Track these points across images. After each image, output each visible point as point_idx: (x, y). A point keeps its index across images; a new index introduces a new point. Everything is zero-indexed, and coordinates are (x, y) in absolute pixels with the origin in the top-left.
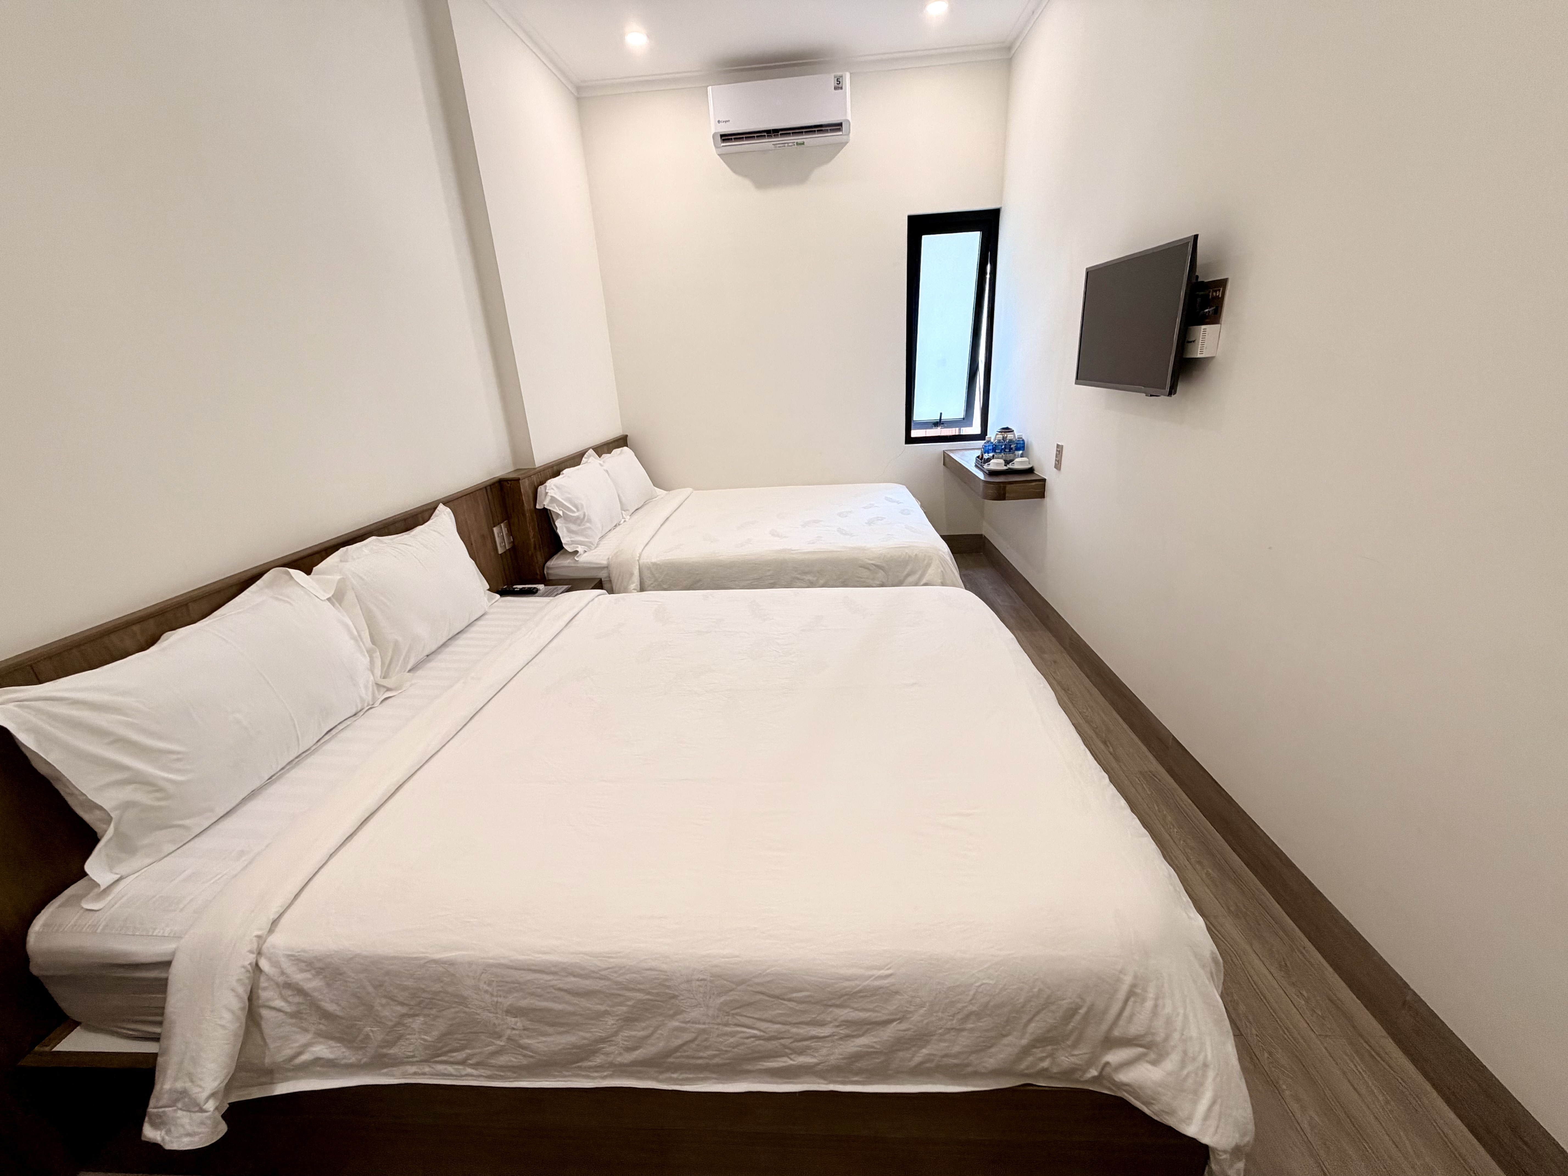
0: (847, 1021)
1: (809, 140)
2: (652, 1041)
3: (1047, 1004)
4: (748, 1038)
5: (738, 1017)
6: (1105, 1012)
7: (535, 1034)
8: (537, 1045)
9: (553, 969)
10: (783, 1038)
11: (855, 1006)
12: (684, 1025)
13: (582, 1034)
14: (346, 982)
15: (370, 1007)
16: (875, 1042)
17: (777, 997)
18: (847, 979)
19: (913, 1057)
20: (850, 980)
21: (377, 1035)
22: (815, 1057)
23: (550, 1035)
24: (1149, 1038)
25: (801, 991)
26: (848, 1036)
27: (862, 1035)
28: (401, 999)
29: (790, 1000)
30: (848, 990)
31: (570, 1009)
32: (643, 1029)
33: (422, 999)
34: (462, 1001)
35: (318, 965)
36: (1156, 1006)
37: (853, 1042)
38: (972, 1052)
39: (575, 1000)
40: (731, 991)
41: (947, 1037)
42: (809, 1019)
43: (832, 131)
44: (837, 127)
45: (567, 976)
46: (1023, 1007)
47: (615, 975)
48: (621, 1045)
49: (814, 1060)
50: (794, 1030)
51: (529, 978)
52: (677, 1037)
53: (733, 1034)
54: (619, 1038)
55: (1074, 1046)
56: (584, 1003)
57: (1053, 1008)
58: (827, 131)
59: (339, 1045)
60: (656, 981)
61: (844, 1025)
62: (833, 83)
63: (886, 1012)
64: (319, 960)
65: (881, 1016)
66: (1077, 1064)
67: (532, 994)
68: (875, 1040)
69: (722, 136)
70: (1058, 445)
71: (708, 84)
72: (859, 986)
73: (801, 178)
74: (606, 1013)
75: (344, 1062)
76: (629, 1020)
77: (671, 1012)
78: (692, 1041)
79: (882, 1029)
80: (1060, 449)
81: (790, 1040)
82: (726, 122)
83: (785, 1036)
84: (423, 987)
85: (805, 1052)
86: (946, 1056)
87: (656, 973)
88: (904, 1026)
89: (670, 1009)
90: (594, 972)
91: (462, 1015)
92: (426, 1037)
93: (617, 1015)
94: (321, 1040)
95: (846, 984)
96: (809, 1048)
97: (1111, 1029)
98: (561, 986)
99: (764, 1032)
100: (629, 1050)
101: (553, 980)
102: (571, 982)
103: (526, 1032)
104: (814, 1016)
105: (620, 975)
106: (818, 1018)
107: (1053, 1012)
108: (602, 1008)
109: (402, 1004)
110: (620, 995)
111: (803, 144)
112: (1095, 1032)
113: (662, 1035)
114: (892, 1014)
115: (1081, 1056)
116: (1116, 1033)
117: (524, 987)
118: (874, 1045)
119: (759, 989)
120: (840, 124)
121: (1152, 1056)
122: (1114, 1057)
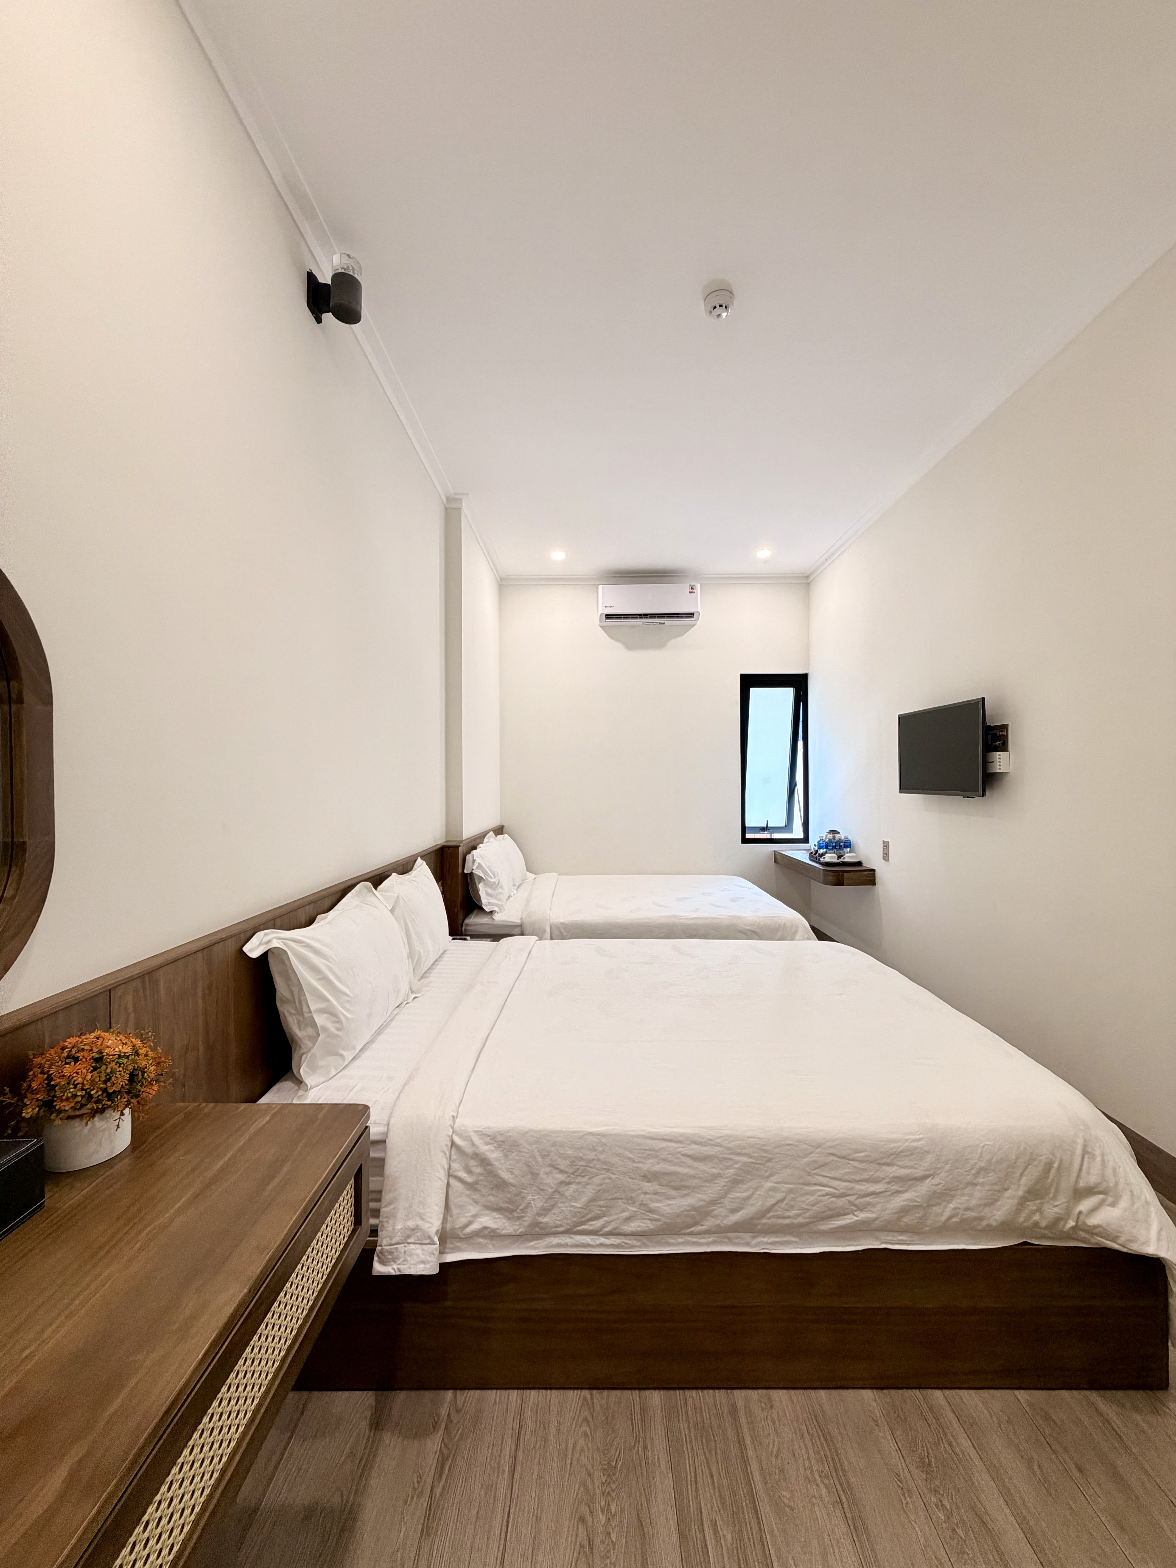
0: (897, 1177)
1: (668, 622)
2: (751, 1201)
3: (1031, 1160)
4: (823, 1196)
5: (817, 1177)
6: (1071, 1164)
7: (663, 1198)
8: (664, 1208)
9: (680, 1138)
10: (850, 1195)
11: (900, 1163)
12: (776, 1185)
13: (700, 1196)
14: (520, 1152)
15: (535, 1175)
16: (916, 1196)
17: (843, 1157)
18: (893, 1141)
19: (943, 1212)
20: (894, 1143)
21: (537, 1202)
22: (873, 1212)
23: (674, 1198)
24: (1105, 1184)
25: (861, 1152)
26: (897, 1192)
27: (906, 1191)
28: (562, 1167)
29: (853, 1160)
30: (894, 1150)
31: (692, 1172)
32: (746, 1190)
33: (578, 1167)
34: (608, 1168)
35: (500, 1138)
36: (1103, 1161)
37: (900, 1197)
38: (986, 1205)
39: (695, 1164)
40: (811, 1153)
41: (966, 1191)
42: (868, 1177)
43: (686, 617)
44: (691, 615)
45: (689, 1145)
46: (1015, 1163)
47: (727, 1142)
48: (728, 1207)
49: (874, 1215)
50: (857, 1187)
51: (661, 1146)
52: (771, 1197)
53: (812, 1193)
54: (726, 1201)
55: (1055, 1198)
56: (702, 1166)
57: (1036, 1163)
58: (682, 617)
59: (500, 1216)
60: (756, 1146)
61: (894, 1181)
62: (688, 590)
63: (923, 1168)
64: (501, 1134)
65: (918, 1173)
66: (1059, 1214)
67: (665, 1160)
68: (916, 1195)
69: (606, 615)
70: (884, 842)
71: (599, 583)
72: (901, 1146)
73: (661, 646)
74: (719, 1175)
75: (504, 1232)
76: (736, 1182)
77: (767, 1174)
78: (782, 1200)
79: (921, 1184)
80: (886, 845)
81: (855, 1197)
82: (611, 607)
83: (852, 1193)
84: (581, 1155)
85: (866, 1208)
86: (967, 1209)
87: (756, 1140)
88: (936, 1181)
89: (766, 1171)
90: (710, 1140)
91: (607, 1181)
92: (575, 1204)
93: (727, 1178)
94: (487, 1212)
95: (892, 1145)
96: (869, 1204)
97: (1077, 1182)
98: (686, 1152)
99: (836, 1189)
100: (734, 1211)
101: (679, 1147)
102: (694, 1149)
103: (656, 1196)
104: (871, 1173)
105: (730, 1142)
106: (875, 1175)
107: (1036, 1166)
108: (715, 1171)
109: (562, 1172)
110: (731, 1159)
111: (664, 624)
112: (1067, 1184)
113: (760, 1195)
114: (927, 1170)
115: (1061, 1206)
116: (1082, 1184)
117: (658, 1154)
118: (916, 1198)
119: (832, 1151)
120: (693, 614)
121: (1110, 1199)
122: (1085, 1205)
